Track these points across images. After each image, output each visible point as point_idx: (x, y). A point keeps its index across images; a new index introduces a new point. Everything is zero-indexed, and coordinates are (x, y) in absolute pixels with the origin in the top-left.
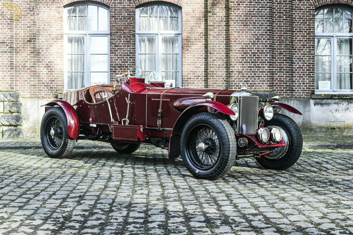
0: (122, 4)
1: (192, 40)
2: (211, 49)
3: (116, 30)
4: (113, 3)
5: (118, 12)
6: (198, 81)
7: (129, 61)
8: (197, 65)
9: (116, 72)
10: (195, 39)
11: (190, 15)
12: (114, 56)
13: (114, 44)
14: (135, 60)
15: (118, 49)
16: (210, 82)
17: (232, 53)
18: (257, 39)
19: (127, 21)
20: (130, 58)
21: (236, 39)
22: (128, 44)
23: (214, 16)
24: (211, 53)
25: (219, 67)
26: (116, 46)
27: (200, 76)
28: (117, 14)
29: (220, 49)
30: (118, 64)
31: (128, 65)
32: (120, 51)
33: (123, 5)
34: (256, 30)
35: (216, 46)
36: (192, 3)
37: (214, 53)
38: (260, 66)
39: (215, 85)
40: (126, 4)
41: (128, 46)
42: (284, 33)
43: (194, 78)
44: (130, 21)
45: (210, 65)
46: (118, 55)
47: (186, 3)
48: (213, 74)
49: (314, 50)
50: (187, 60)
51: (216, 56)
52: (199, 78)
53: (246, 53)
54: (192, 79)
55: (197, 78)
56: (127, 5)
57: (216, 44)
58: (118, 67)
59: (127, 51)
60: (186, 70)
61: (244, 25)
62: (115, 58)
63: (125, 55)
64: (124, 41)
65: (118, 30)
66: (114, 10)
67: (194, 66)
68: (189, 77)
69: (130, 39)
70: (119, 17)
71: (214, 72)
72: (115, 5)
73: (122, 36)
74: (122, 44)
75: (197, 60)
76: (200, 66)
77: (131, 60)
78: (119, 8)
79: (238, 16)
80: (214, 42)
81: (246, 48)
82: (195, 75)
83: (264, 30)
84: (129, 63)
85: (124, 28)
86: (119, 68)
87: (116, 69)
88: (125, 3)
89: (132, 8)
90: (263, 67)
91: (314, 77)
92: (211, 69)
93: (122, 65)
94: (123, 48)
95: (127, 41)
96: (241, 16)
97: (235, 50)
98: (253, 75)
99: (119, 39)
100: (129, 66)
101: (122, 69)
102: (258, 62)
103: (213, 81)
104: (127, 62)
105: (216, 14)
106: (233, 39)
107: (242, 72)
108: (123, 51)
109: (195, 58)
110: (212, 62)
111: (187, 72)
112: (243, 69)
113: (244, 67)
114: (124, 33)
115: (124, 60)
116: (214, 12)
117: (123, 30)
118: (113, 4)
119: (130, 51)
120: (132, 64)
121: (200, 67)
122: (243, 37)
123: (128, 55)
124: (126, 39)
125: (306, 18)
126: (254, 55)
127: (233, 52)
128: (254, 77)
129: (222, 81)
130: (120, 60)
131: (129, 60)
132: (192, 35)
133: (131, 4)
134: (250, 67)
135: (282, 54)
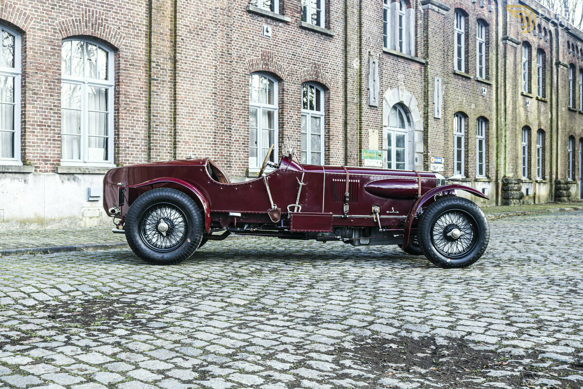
0: (44, 32)
1: (131, 95)
2: (154, 110)
3: (35, 69)
4: (31, 28)
5: (39, 43)
6: (137, 151)
7: (52, 118)
8: (136, 130)
9: (34, 132)
10: (134, 96)
11: (129, 62)
12: (31, 109)
13: (32, 90)
14: (60, 117)
15: (37, 98)
16: (153, 154)
17: (179, 118)
18: (203, 103)
19: (50, 58)
20: (54, 113)
21: (183, 101)
22: (52, 92)
23: (158, 68)
24: (154, 116)
25: (163, 135)
26: (35, 94)
27: (139, 145)
28: (36, 46)
29: (164, 111)
30: (37, 122)
31: (51, 123)
32: (40, 101)
33: (45, 34)
34: (202, 92)
35: (159, 107)
36: (131, 47)
37: (157, 116)
38: (206, 136)
39: (158, 157)
40: (50, 33)
41: (51, 95)
42: (225, 99)
43: (132, 148)
44: (55, 59)
45: (153, 131)
46: (37, 108)
47: (125, 45)
48: (156, 143)
49: (248, 121)
50: (125, 122)
51: (159, 119)
52: (139, 147)
53: (192, 119)
54: (130, 149)
55: (136, 148)
56: (51, 35)
57: (160, 104)
58: (38, 125)
59: (50, 102)
60: (124, 136)
61: (191, 84)
62: (34, 111)
63: (47, 109)
64: (46, 88)
65: (38, 70)
66: (33, 39)
67: (133, 131)
68: (127, 146)
69: (54, 85)
70: (40, 50)
71: (157, 140)
72: (34, 32)
73: (44, 80)
74: (43, 91)
75: (136, 124)
76: (139, 131)
77: (55, 117)
78: (40, 36)
79: (184, 72)
80: (158, 101)
81: (192, 113)
82: (134, 143)
83: (210, 93)
84: (52, 121)
85: (47, 68)
86: (38, 127)
87: (34, 129)
88: (49, 31)
89: (57, 40)
90: (209, 138)
91: (248, 152)
92: (153, 137)
93: (42, 122)
94: (45, 98)
95: (50, 89)
96: (188, 72)
97: (182, 115)
98: (199, 147)
99: (39, 84)
100: (52, 125)
101: (42, 129)
102: (203, 132)
103: (156, 152)
104: (50, 119)
105: (160, 66)
106: (180, 100)
107: (188, 142)
108: (45, 102)
109: (134, 120)
110: (156, 128)
111: (124, 138)
112: (190, 139)
113: (191, 136)
114: (47, 76)
115: (46, 116)
116: (158, 62)
117: (45, 71)
118: (32, 30)
119: (55, 103)
120: (56, 122)
121: (139, 133)
122: (189, 98)
123: (51, 109)
124: (49, 85)
125: (242, 84)
126: (200, 123)
127: (180, 116)
128: (199, 149)
129: (166, 153)
130: (40, 115)
131: (53, 116)
132: (130, 89)
133: (56, 35)
134: (196, 137)
135: (224, 123)
